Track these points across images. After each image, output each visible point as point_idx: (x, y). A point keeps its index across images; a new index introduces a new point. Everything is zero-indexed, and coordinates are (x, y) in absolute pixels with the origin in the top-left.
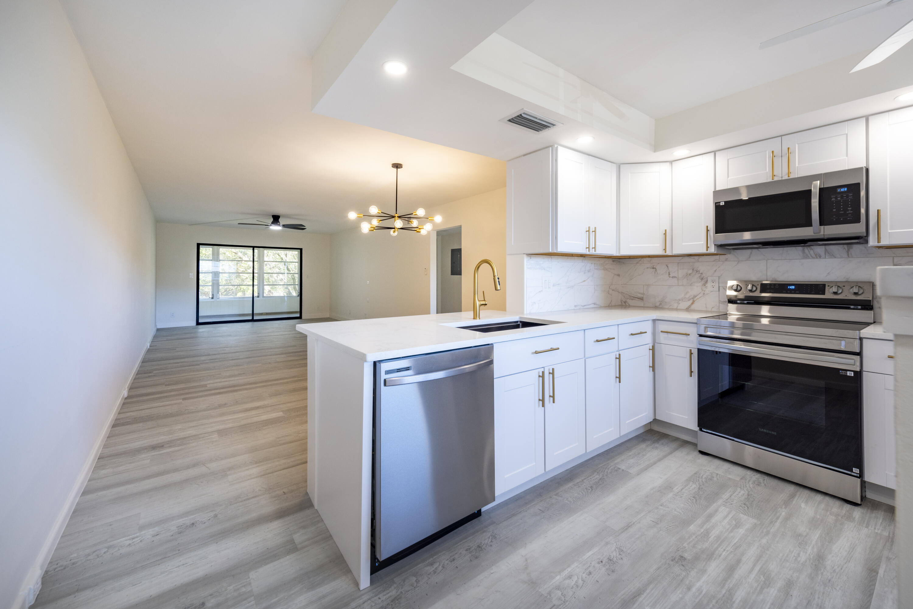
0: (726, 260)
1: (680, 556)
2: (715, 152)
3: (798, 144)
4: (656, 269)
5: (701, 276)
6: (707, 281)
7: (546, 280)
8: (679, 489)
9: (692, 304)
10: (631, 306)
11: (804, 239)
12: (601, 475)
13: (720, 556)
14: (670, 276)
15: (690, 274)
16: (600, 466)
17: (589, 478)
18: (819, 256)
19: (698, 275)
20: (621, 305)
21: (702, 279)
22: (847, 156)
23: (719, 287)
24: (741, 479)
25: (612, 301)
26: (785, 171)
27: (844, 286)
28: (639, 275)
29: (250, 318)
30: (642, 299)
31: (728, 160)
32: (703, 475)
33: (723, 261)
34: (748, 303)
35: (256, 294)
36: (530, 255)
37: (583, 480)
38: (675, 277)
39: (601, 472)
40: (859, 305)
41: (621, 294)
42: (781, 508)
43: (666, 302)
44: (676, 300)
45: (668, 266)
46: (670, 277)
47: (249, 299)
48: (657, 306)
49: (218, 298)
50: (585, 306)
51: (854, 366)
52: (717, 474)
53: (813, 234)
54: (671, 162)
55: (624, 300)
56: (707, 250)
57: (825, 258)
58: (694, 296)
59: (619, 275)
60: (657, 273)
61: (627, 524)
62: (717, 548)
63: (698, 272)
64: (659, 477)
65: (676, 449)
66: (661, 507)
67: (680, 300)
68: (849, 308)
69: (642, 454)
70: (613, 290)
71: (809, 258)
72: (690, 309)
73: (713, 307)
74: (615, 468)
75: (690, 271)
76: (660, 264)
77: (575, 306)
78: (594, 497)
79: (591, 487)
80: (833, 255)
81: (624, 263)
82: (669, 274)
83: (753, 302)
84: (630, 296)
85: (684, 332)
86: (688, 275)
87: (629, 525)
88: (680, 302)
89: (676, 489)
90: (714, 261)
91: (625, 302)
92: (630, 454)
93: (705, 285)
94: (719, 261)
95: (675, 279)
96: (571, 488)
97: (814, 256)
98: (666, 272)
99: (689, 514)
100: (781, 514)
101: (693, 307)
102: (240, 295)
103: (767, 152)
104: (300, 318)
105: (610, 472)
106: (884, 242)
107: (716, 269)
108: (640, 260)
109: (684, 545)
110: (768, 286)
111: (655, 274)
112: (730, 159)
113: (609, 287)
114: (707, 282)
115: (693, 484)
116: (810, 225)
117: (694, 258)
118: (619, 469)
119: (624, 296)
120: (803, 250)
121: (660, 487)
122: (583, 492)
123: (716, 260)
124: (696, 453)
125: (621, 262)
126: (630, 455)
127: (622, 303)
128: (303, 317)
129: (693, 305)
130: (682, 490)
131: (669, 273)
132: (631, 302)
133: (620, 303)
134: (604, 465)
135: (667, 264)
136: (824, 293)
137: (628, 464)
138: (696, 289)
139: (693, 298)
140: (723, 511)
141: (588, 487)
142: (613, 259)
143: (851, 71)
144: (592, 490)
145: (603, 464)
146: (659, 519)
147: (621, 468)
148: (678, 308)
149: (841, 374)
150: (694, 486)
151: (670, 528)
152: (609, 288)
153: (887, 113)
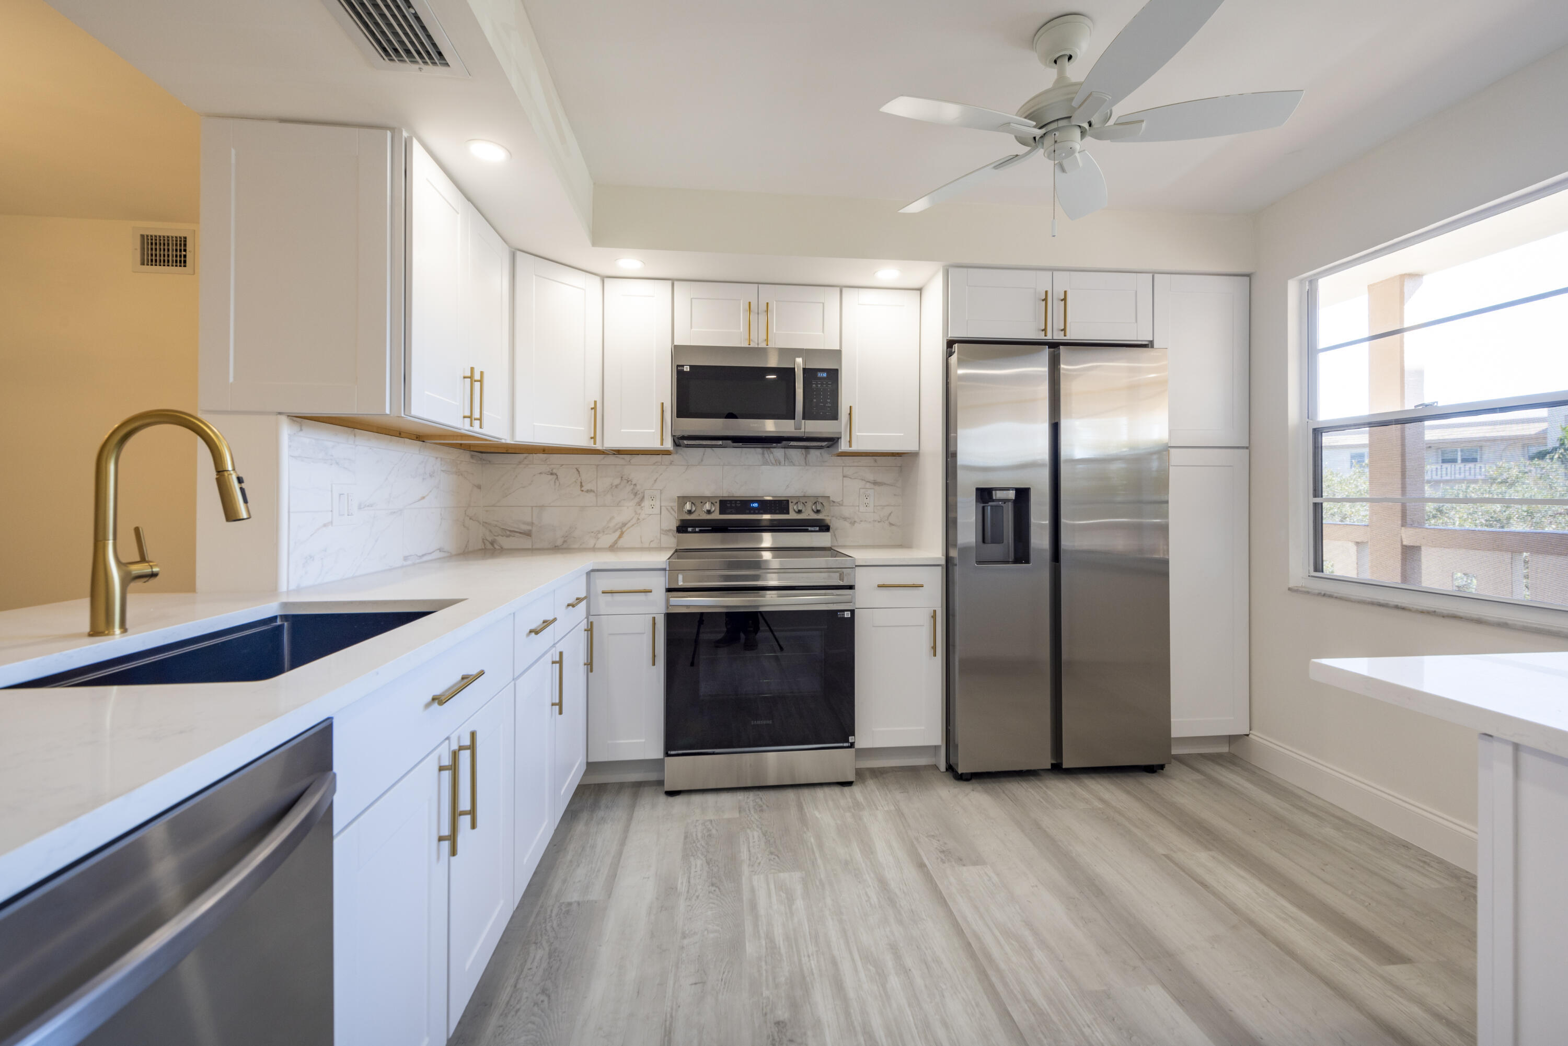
0: (671, 463)
1: (775, 1023)
2: (673, 281)
3: (776, 301)
4: (557, 476)
5: (633, 489)
6: (643, 497)
7: (343, 494)
8: (684, 884)
9: (620, 537)
10: (506, 549)
11: (783, 437)
12: (544, 943)
13: (813, 974)
14: (582, 489)
15: (617, 486)
16: (530, 924)
17: (525, 970)
18: (778, 463)
19: (629, 488)
20: (482, 549)
21: (636, 494)
22: (823, 332)
23: (661, 506)
24: (740, 812)
25: (468, 541)
26: (763, 336)
27: (806, 502)
28: (524, 487)
30: (528, 534)
31: (692, 299)
32: (696, 835)
33: (667, 465)
34: (701, 531)
36: (302, 419)
37: (515, 986)
38: (591, 491)
39: (541, 935)
40: (817, 526)
41: (483, 525)
42: (805, 832)
43: (575, 538)
44: (592, 532)
45: (579, 470)
46: (582, 491)
48: (557, 546)
50: (423, 555)
51: (851, 604)
52: (711, 821)
53: (794, 430)
54: (603, 278)
55: (490, 539)
56: (662, 444)
57: (785, 465)
58: (623, 524)
59: (479, 487)
60: (560, 483)
61: (664, 1026)
62: (800, 960)
63: (630, 482)
64: (644, 878)
65: (632, 807)
66: (686, 942)
67: (599, 532)
68: (807, 531)
69: (589, 845)
70: (470, 519)
71: (769, 465)
72: (616, 546)
73: (652, 541)
74: (561, 909)
75: (617, 481)
76: (563, 466)
77: (406, 558)
78: (564, 1012)
79: (544, 991)
80: (792, 462)
81: (490, 462)
82: (581, 486)
83: (710, 528)
84: (503, 529)
85: (641, 588)
86: (613, 488)
87: (668, 1029)
88: (600, 535)
89: (682, 886)
90: (654, 464)
91: (492, 543)
92: (569, 857)
93: (640, 505)
94: (661, 465)
95: (592, 494)
96: (501, 1029)
97: (774, 462)
98: (575, 481)
99: (729, 924)
100: (811, 843)
101: (621, 543)
103: (742, 301)
105: (558, 925)
106: (855, 447)
107: (657, 478)
108: (525, 458)
109: (764, 995)
110: (729, 503)
111: (555, 485)
112: (695, 298)
113: (465, 511)
114: (643, 499)
115: (695, 860)
116: (793, 417)
117: (623, 459)
118: (570, 904)
119: (490, 531)
120: (763, 454)
121: (657, 899)
122: (533, 1018)
123: (656, 462)
124: (663, 799)
125: (484, 460)
126: (571, 861)
127: (485, 545)
129: (622, 539)
130: (689, 882)
131: (581, 483)
132: (505, 542)
133: (481, 546)
134: (537, 915)
135: (577, 466)
136: (788, 513)
137: (580, 881)
138: (626, 512)
139: (621, 528)
140: (759, 881)
141: (537, 995)
142: (473, 453)
143: (901, 209)
144: (549, 996)
145: (534, 915)
146: (698, 970)
147: (573, 900)
148: (596, 546)
149: (839, 616)
150: (699, 862)
151: (725, 976)
152: (465, 514)
153: (857, 289)
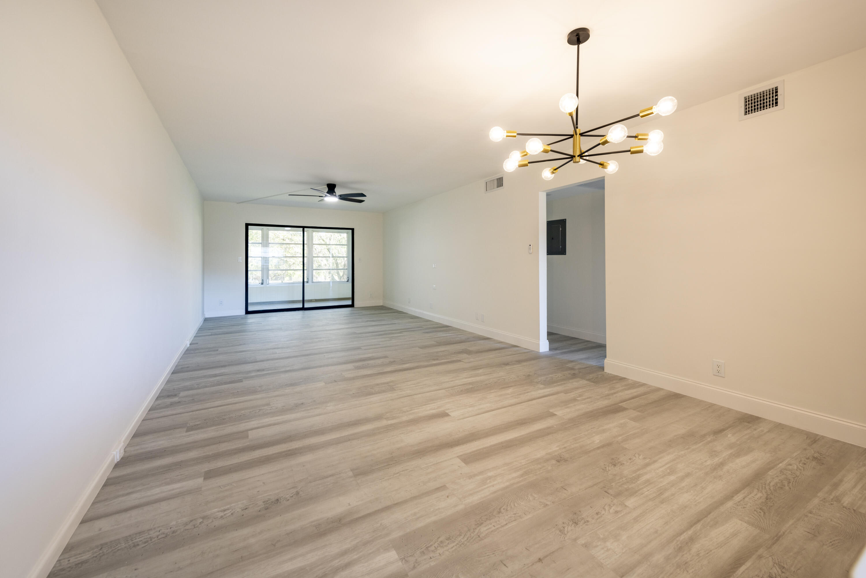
29: (300, 306)
35: (305, 280)
47: (299, 285)
49: (268, 283)
102: (287, 280)
104: (352, 306)
128: (356, 304)
